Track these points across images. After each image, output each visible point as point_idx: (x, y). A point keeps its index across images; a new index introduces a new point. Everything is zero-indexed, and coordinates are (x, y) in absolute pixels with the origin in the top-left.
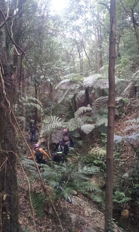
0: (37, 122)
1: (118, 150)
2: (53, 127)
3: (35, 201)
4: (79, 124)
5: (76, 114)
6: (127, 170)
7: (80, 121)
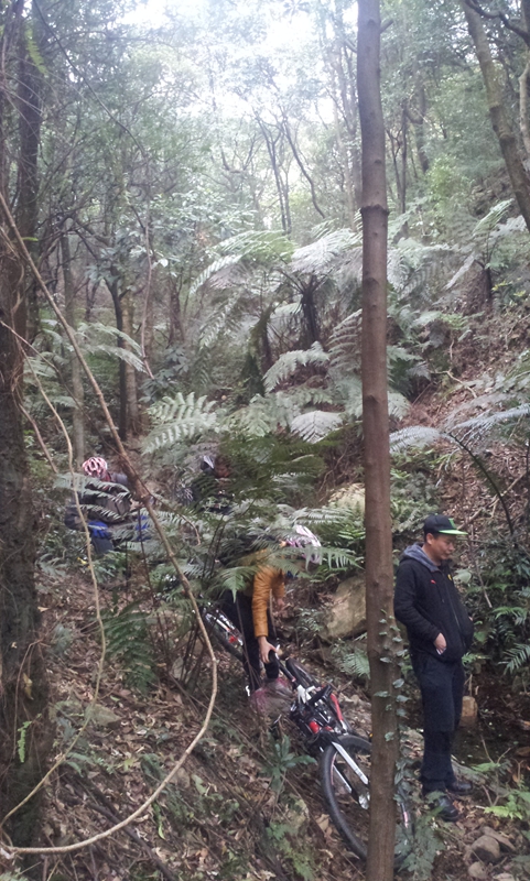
0: (130, 435)
1: (429, 497)
2: (186, 432)
3: (116, 631)
4: (281, 412)
5: (271, 378)
6: (466, 563)
7: (286, 405)
